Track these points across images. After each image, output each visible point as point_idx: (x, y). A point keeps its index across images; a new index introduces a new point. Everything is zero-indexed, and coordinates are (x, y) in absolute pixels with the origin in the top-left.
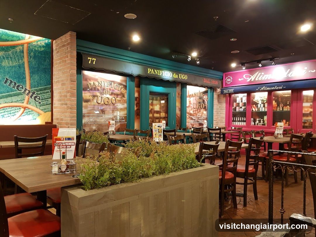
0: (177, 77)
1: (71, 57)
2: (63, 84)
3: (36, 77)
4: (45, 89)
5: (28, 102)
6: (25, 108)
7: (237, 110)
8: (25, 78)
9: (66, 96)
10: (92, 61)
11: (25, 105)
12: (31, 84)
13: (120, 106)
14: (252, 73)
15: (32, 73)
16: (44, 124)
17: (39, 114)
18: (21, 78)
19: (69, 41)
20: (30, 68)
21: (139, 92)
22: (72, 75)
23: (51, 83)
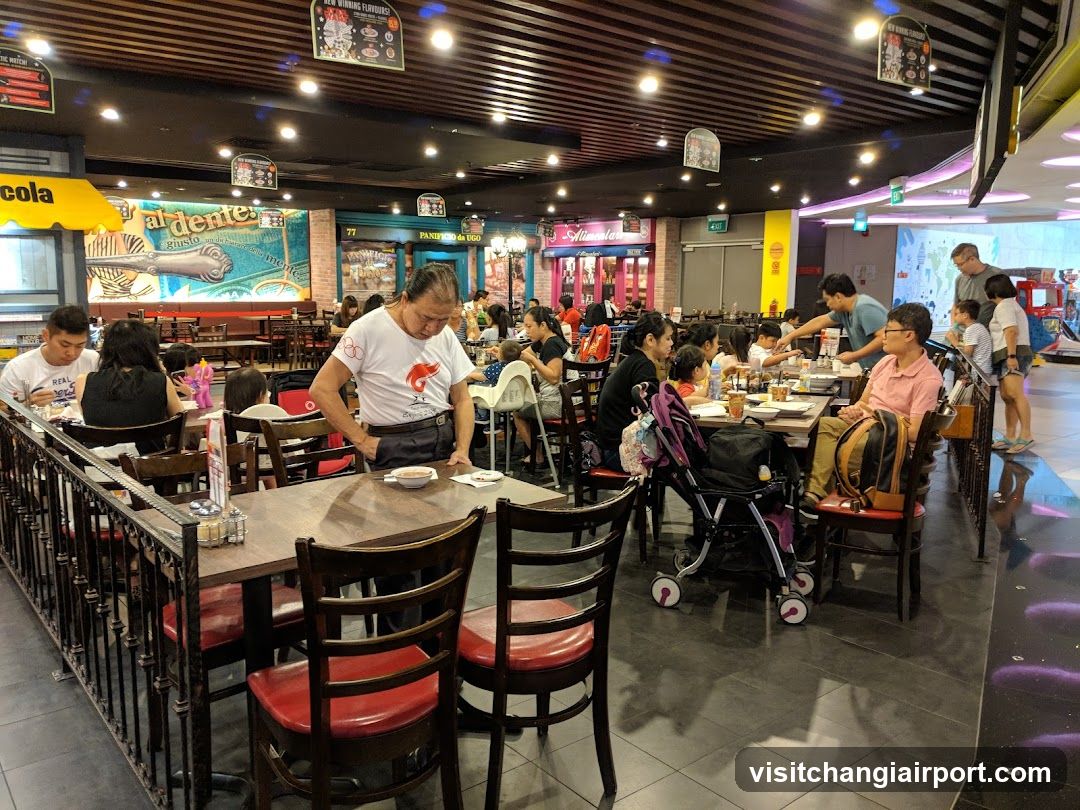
0: (463, 238)
1: (331, 234)
2: (323, 260)
3: (294, 251)
4: (303, 263)
5: (288, 278)
6: (285, 284)
7: (567, 281)
8: (284, 253)
9: (326, 273)
10: (352, 233)
11: (284, 280)
12: (290, 259)
13: (386, 279)
14: (576, 230)
15: (290, 247)
16: (303, 300)
17: (298, 290)
18: (280, 254)
19: (328, 218)
20: (289, 242)
21: (412, 260)
22: (332, 253)
23: (308, 256)
